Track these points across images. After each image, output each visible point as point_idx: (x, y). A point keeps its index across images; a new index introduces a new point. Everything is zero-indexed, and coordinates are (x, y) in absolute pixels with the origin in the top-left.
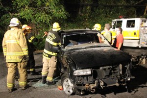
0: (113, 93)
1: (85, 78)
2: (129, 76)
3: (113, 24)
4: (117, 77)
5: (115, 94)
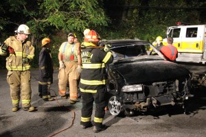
1: (135, 95)
2: (186, 94)
3: (168, 33)
4: (172, 94)
5: (170, 116)
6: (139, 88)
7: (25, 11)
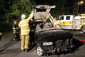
0: (63, 54)
1: (49, 47)
3: (59, 18)
4: (66, 45)
5: (64, 55)
7: (4, 10)
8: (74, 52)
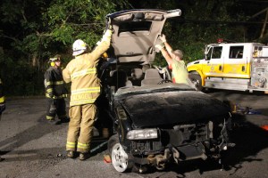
2: (225, 142)
3: (206, 53)
5: (201, 173)
6: (153, 134)
7: (24, 21)
8: (237, 166)
